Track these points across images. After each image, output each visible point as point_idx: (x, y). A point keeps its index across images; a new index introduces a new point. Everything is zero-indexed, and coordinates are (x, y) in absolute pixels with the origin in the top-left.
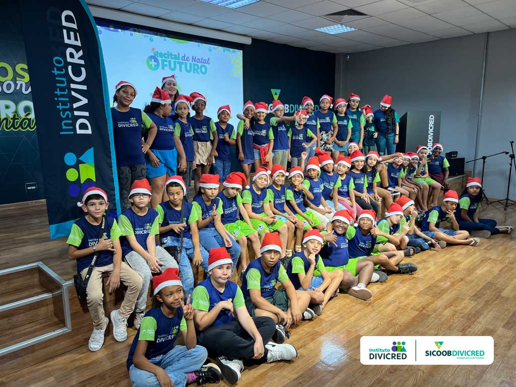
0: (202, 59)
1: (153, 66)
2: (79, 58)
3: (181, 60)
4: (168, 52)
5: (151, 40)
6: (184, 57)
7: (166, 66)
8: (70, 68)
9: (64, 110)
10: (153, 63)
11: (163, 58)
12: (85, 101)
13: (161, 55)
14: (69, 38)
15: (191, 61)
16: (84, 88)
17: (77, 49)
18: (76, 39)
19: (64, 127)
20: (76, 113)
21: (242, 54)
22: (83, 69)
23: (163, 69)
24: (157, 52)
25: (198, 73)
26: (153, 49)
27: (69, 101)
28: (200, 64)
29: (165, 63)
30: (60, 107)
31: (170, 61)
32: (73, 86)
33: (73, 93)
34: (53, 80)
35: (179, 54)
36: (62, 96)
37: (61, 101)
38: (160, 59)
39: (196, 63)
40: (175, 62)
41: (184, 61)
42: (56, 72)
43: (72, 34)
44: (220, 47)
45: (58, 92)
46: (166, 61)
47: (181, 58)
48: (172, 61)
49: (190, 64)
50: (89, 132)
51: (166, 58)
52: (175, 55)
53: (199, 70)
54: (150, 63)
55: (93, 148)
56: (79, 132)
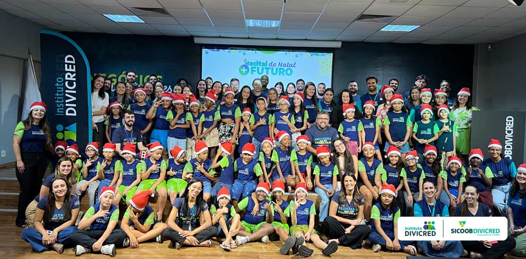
0: (288, 64)
1: (244, 72)
2: (74, 77)
3: (268, 66)
4: (257, 61)
5: (244, 54)
6: (271, 64)
7: (255, 71)
8: (67, 82)
9: (59, 103)
10: (244, 70)
11: (253, 66)
12: (74, 99)
13: (251, 64)
14: (68, 68)
15: (277, 66)
16: (75, 92)
17: (72, 73)
18: (72, 68)
19: (58, 112)
20: (67, 105)
21: (332, 57)
22: (75, 83)
23: (252, 73)
24: (248, 62)
25: (283, 75)
26: (246, 60)
27: (63, 99)
28: (285, 68)
29: (254, 69)
30: (58, 101)
31: (258, 68)
32: (67, 91)
33: (67, 95)
34: (55, 90)
35: (267, 62)
36: (59, 96)
37: (58, 99)
38: (250, 67)
39: (282, 67)
40: (263, 68)
41: (271, 67)
42: (57, 85)
43: (70, 66)
44: (308, 53)
45: (57, 95)
46: (255, 68)
47: (268, 64)
48: (260, 68)
49: (277, 68)
50: (75, 114)
51: (255, 65)
52: (264, 63)
53: (284, 73)
54: (242, 70)
55: (76, 124)
56: (67, 114)
